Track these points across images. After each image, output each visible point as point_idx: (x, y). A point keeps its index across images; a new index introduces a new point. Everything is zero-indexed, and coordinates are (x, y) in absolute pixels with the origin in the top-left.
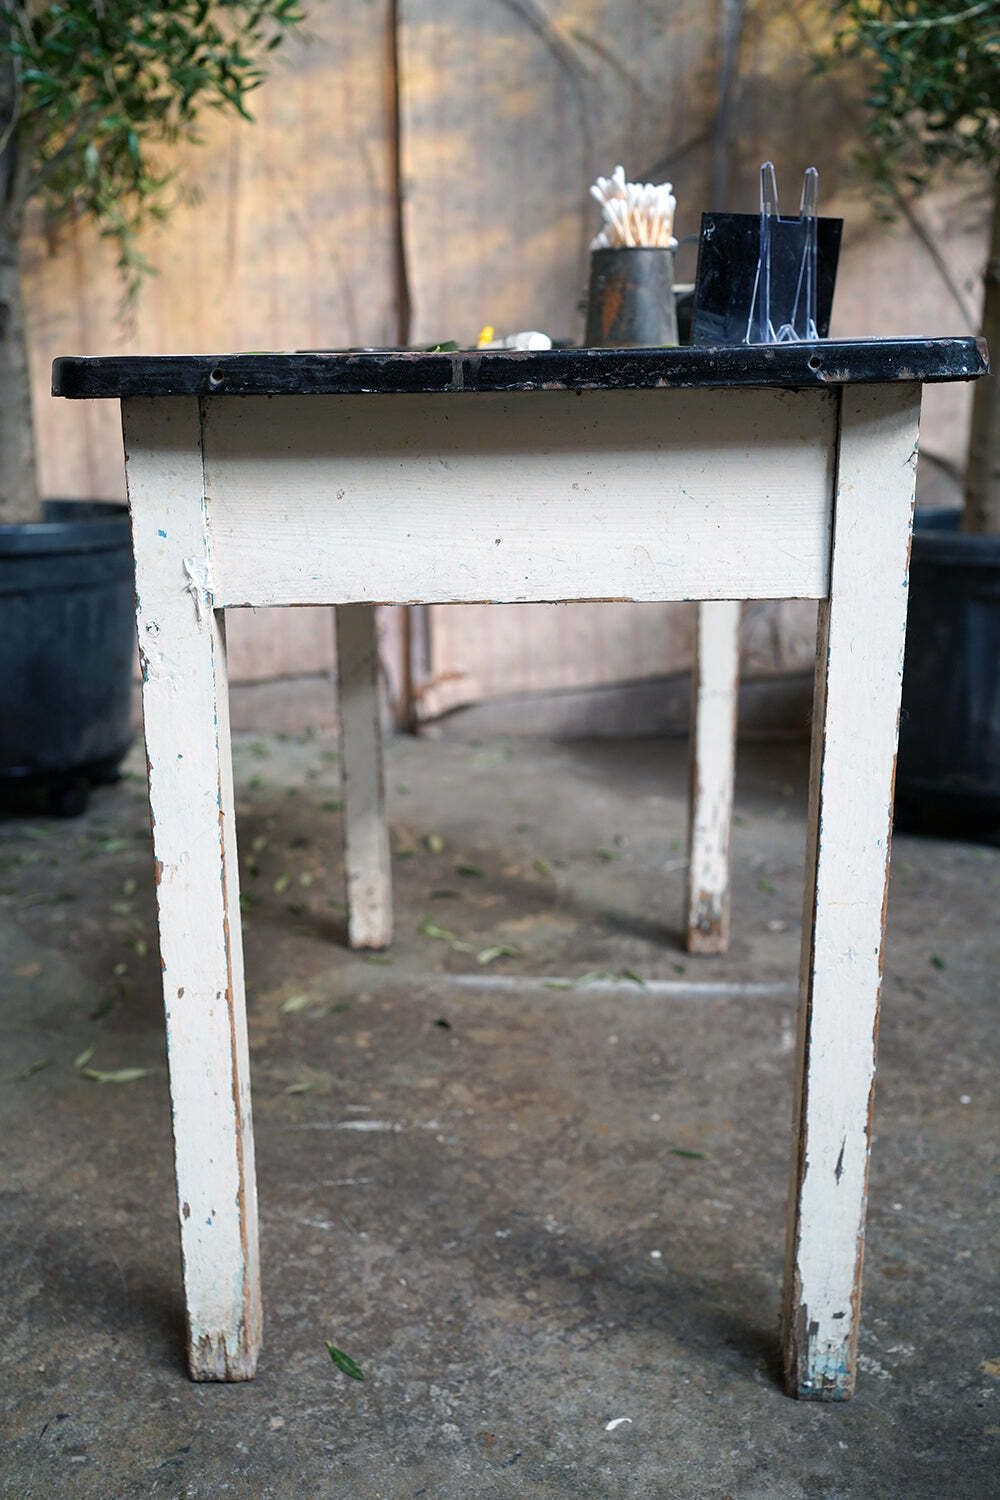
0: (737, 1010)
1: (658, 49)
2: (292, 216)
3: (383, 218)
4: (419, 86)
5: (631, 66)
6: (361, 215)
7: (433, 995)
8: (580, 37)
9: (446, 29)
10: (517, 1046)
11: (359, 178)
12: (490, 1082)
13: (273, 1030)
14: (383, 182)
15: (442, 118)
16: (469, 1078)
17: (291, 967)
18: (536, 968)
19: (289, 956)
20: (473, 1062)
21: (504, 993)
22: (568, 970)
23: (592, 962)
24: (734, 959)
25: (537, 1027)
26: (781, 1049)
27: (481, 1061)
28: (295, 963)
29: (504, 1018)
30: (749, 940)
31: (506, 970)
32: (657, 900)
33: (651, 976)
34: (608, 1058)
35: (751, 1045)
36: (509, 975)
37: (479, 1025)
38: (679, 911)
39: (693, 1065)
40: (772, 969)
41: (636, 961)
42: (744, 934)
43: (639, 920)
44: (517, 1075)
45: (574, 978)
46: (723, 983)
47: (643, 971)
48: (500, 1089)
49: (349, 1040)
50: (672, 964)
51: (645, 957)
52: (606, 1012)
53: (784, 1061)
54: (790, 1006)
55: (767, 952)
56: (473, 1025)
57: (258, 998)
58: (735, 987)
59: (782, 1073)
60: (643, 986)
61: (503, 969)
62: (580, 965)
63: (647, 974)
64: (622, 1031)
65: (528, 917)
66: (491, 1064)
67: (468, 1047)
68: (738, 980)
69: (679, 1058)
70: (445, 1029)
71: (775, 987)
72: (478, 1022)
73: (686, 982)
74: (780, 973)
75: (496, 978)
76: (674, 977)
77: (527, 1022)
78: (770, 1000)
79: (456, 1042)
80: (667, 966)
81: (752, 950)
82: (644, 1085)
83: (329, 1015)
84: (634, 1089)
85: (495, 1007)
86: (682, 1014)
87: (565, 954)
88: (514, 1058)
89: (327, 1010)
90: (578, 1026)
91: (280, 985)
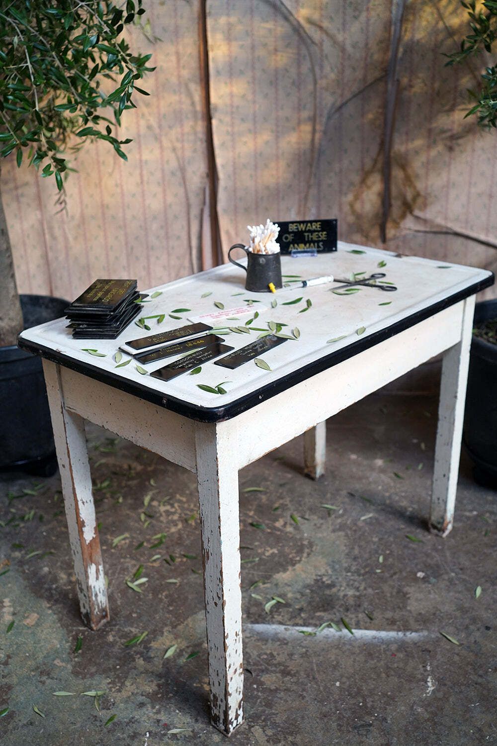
0: (401, 655)
1: (355, 28)
2: (149, 127)
3: (200, 127)
4: (219, 52)
5: (340, 37)
6: (188, 125)
8: (310, 21)
9: (233, 19)
10: (287, 690)
11: (186, 106)
12: (275, 725)
13: (160, 676)
14: (199, 107)
15: (232, 71)
16: (263, 721)
17: (167, 616)
18: (295, 617)
19: (166, 605)
20: (265, 706)
21: (279, 640)
22: (312, 618)
23: (325, 611)
24: (399, 607)
25: (297, 672)
26: (426, 693)
27: (269, 705)
28: (169, 612)
29: (279, 664)
30: (406, 589)
31: (279, 618)
32: (356, 551)
33: (356, 625)
34: (336, 702)
35: (410, 689)
36: (281, 623)
37: (266, 671)
38: (369, 562)
39: (380, 708)
40: (419, 617)
41: (347, 610)
42: (404, 583)
43: (348, 570)
44: (288, 718)
45: (316, 626)
46: (393, 630)
47: (351, 619)
48: (280, 731)
49: (200, 685)
50: (367, 612)
51: (352, 606)
52: (333, 658)
53: (429, 705)
54: (430, 651)
55: (417, 600)
56: (263, 671)
57: (151, 645)
58: (401, 634)
59: (428, 716)
60: (352, 633)
61: (278, 618)
62: (318, 614)
63: (353, 622)
64: (342, 676)
65: (290, 568)
66: (274, 708)
67: (261, 692)
68: (402, 628)
69: (373, 702)
70: (249, 674)
71: (421, 634)
72: (266, 668)
73: (374, 629)
74: (424, 621)
75: (274, 626)
76: (368, 625)
77: (292, 667)
78: (419, 646)
79: (255, 686)
80: (364, 614)
81: (409, 598)
82: (355, 728)
83: (188, 660)
84: (350, 732)
85: (275, 653)
86: (373, 659)
87: (310, 603)
88: (286, 701)
89: (187, 656)
90: (318, 672)
91: (163, 633)
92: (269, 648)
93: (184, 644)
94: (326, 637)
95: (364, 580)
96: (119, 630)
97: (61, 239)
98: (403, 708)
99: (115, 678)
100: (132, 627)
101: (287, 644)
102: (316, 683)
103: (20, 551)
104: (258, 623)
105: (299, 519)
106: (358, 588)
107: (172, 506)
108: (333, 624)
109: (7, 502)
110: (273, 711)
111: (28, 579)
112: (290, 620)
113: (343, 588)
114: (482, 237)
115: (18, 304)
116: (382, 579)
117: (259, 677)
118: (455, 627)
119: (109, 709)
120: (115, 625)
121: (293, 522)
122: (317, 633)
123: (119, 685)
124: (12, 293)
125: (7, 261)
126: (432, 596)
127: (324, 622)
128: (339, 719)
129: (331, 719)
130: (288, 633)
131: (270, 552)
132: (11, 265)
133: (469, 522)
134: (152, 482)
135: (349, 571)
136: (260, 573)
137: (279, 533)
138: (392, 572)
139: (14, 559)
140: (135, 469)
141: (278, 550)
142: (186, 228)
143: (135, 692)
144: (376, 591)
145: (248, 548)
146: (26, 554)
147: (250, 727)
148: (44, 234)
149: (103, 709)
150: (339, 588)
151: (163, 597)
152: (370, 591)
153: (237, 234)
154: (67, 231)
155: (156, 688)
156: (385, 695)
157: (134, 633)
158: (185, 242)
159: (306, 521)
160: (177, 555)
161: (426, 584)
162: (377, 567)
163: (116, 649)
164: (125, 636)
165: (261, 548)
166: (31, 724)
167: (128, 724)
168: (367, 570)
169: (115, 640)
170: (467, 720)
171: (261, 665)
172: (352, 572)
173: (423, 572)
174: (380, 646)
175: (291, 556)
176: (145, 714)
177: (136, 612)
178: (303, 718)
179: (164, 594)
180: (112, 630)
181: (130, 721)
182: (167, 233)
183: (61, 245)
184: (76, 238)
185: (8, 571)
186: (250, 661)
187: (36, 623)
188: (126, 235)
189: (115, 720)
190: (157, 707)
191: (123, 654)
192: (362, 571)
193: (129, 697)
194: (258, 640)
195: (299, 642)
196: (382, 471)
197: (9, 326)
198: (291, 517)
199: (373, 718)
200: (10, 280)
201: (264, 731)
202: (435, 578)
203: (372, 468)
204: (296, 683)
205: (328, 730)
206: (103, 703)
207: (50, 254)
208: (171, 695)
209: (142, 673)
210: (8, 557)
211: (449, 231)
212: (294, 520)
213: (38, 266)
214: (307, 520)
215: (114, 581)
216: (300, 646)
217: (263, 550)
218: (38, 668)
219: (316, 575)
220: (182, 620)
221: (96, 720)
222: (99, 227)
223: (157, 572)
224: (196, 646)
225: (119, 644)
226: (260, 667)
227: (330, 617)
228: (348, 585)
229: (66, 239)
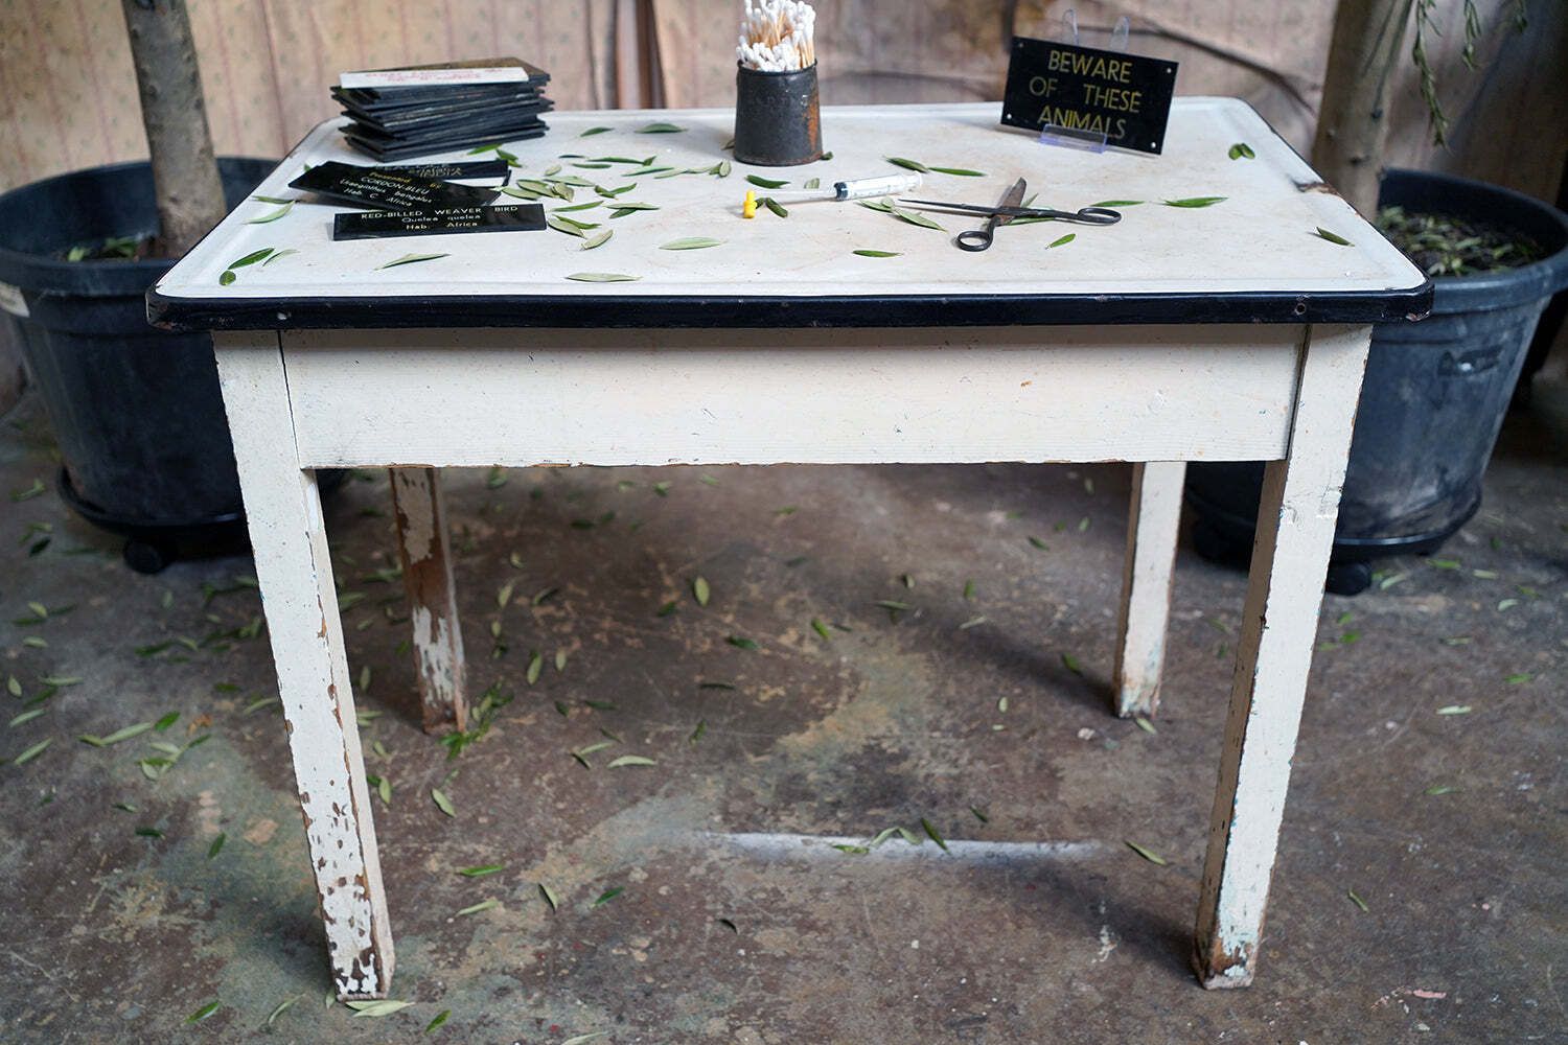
0: (1047, 887)
7: (711, 868)
10: (810, 958)
12: (785, 1025)
13: (541, 936)
16: (760, 1017)
17: (554, 820)
18: (825, 819)
19: (550, 800)
20: (763, 988)
21: (790, 863)
22: (861, 821)
23: (886, 806)
24: (1041, 797)
25: (830, 923)
26: (1098, 957)
27: (772, 986)
28: (560, 812)
29: (793, 909)
30: (1058, 761)
31: (792, 821)
32: (951, 690)
33: (952, 831)
34: (911, 978)
35: (1065, 951)
36: (794, 831)
37: (765, 922)
38: (977, 710)
39: (1004, 987)
40: (1083, 814)
41: (934, 804)
42: (1050, 751)
43: (934, 726)
44: (813, 1011)
45: (868, 834)
46: (1031, 840)
47: (942, 820)
48: (796, 1035)
49: (625, 953)
50: (974, 807)
51: (944, 797)
52: (905, 895)
53: (1102, 979)
54: (1105, 879)
55: (1077, 782)
56: (758, 923)
57: (519, 877)
58: (1045, 848)
59: (1101, 1000)
60: (944, 847)
61: (787, 820)
62: (872, 812)
63: (947, 826)
64: (923, 930)
65: (812, 725)
66: (783, 992)
67: (756, 962)
68: (1048, 836)
69: (988, 975)
70: (730, 929)
71: (1087, 846)
72: (764, 917)
73: (990, 839)
74: (1093, 821)
75: (780, 837)
76: (975, 832)
77: (820, 913)
78: (1082, 870)
79: (742, 952)
80: (969, 811)
81: (1061, 779)
82: (952, 1025)
83: (600, 905)
84: (940, 1032)
85: (783, 889)
86: (987, 896)
87: (855, 791)
88: (808, 979)
89: (597, 897)
90: (874, 921)
91: (543, 854)
92: (770, 879)
93: (590, 875)
94: (890, 856)
95: (968, 745)
96: (451, 849)
97: (305, 40)
98: (1050, 986)
99: (446, 941)
100: (479, 843)
101: (807, 870)
102: (871, 944)
103: (233, 698)
104: (747, 831)
105: (830, 628)
106: (956, 760)
107: (560, 607)
108: (903, 832)
109: (202, 602)
110: (781, 998)
111: (252, 753)
112: (813, 824)
113: (923, 762)
114: (1220, 42)
115: (213, 171)
116: (1004, 742)
117: (750, 935)
118: (1159, 832)
119: (435, 1001)
120: (442, 840)
121: (816, 635)
122: (873, 849)
123: (455, 954)
124: (199, 143)
125: (186, 70)
126: (1109, 774)
127: (886, 828)
128: (919, 1009)
129: (903, 1011)
130: (810, 849)
131: (768, 693)
132: (195, 79)
133: (1185, 632)
134: (515, 560)
135: (936, 729)
136: (750, 735)
137: (787, 657)
138: (1026, 729)
139: (219, 713)
140: (477, 534)
141: (787, 690)
142: (582, 16)
143: (489, 968)
144: (994, 766)
145: (722, 687)
146: (246, 704)
147: (733, 1029)
148: (267, 27)
149: (422, 1000)
150: (915, 761)
151: (544, 785)
152: (980, 766)
153: (693, 32)
154: (319, 23)
155: (533, 960)
156: (1013, 962)
157: (484, 854)
158: (580, 48)
159: (844, 633)
160: (572, 702)
161: (1099, 752)
162: (995, 721)
163: (445, 887)
164: (465, 859)
165: (750, 686)
166: (269, 1031)
167: (474, 1028)
168: (974, 725)
169: (442, 869)
170: (1181, 1003)
171: (754, 912)
172: (943, 731)
173: (1091, 728)
174: (1002, 871)
175: (813, 701)
176: (510, 1008)
177: (487, 814)
178: (843, 1009)
179: (545, 778)
180: (434, 850)
181: (480, 1023)
182: (540, 26)
183: (305, 52)
184: (338, 37)
185: (207, 737)
186: (731, 903)
187: (272, 838)
188: (450, 32)
189: (448, 1021)
190: (536, 995)
191: (460, 895)
192: (965, 729)
193: (477, 977)
194: (747, 864)
195: (833, 866)
196: (1004, 533)
197: (195, 218)
198: (814, 624)
199: (989, 1006)
200: (193, 113)
201: (762, 1036)
202: (1115, 738)
203: (983, 530)
204: (829, 944)
205: (895, 1031)
206: (421, 989)
207: (283, 74)
208: (565, 972)
209: (501, 931)
210: (207, 711)
211: (1150, 28)
212: (818, 630)
213: (257, 101)
214: (847, 630)
215: (436, 755)
216: (837, 874)
217: (754, 689)
218: (279, 925)
219: (868, 738)
220: (585, 828)
221: (406, 1022)
222: (390, 11)
223: (531, 735)
224: (614, 877)
225: (451, 876)
226: (752, 916)
227: (897, 817)
228: (934, 754)
229: (317, 39)
